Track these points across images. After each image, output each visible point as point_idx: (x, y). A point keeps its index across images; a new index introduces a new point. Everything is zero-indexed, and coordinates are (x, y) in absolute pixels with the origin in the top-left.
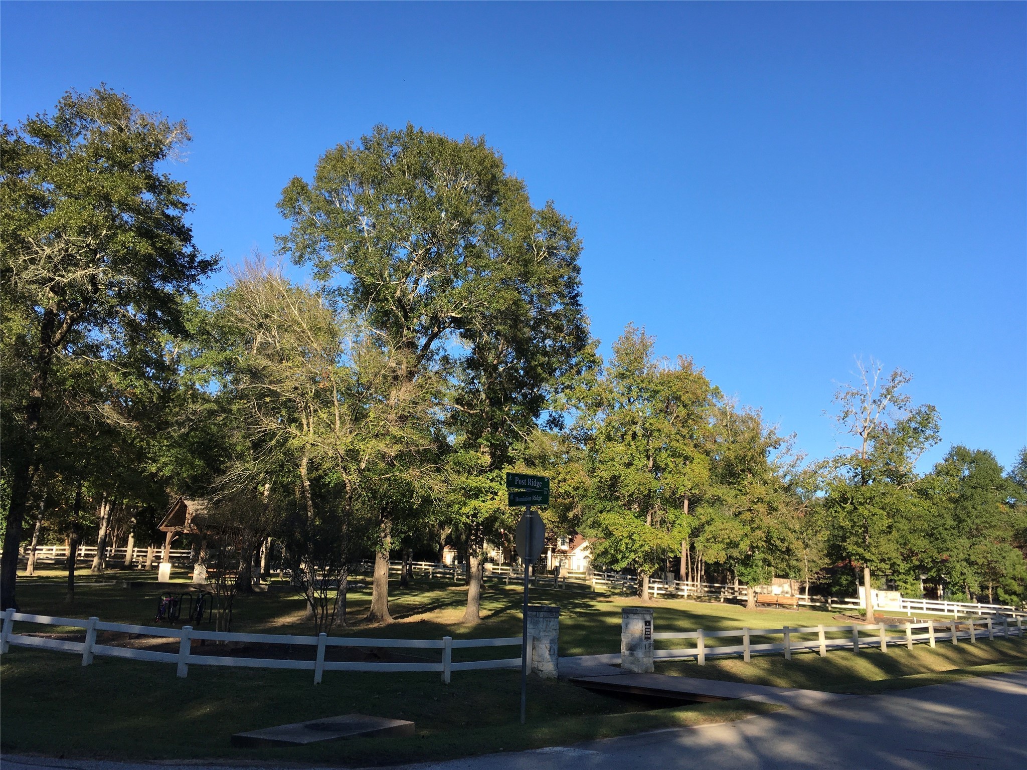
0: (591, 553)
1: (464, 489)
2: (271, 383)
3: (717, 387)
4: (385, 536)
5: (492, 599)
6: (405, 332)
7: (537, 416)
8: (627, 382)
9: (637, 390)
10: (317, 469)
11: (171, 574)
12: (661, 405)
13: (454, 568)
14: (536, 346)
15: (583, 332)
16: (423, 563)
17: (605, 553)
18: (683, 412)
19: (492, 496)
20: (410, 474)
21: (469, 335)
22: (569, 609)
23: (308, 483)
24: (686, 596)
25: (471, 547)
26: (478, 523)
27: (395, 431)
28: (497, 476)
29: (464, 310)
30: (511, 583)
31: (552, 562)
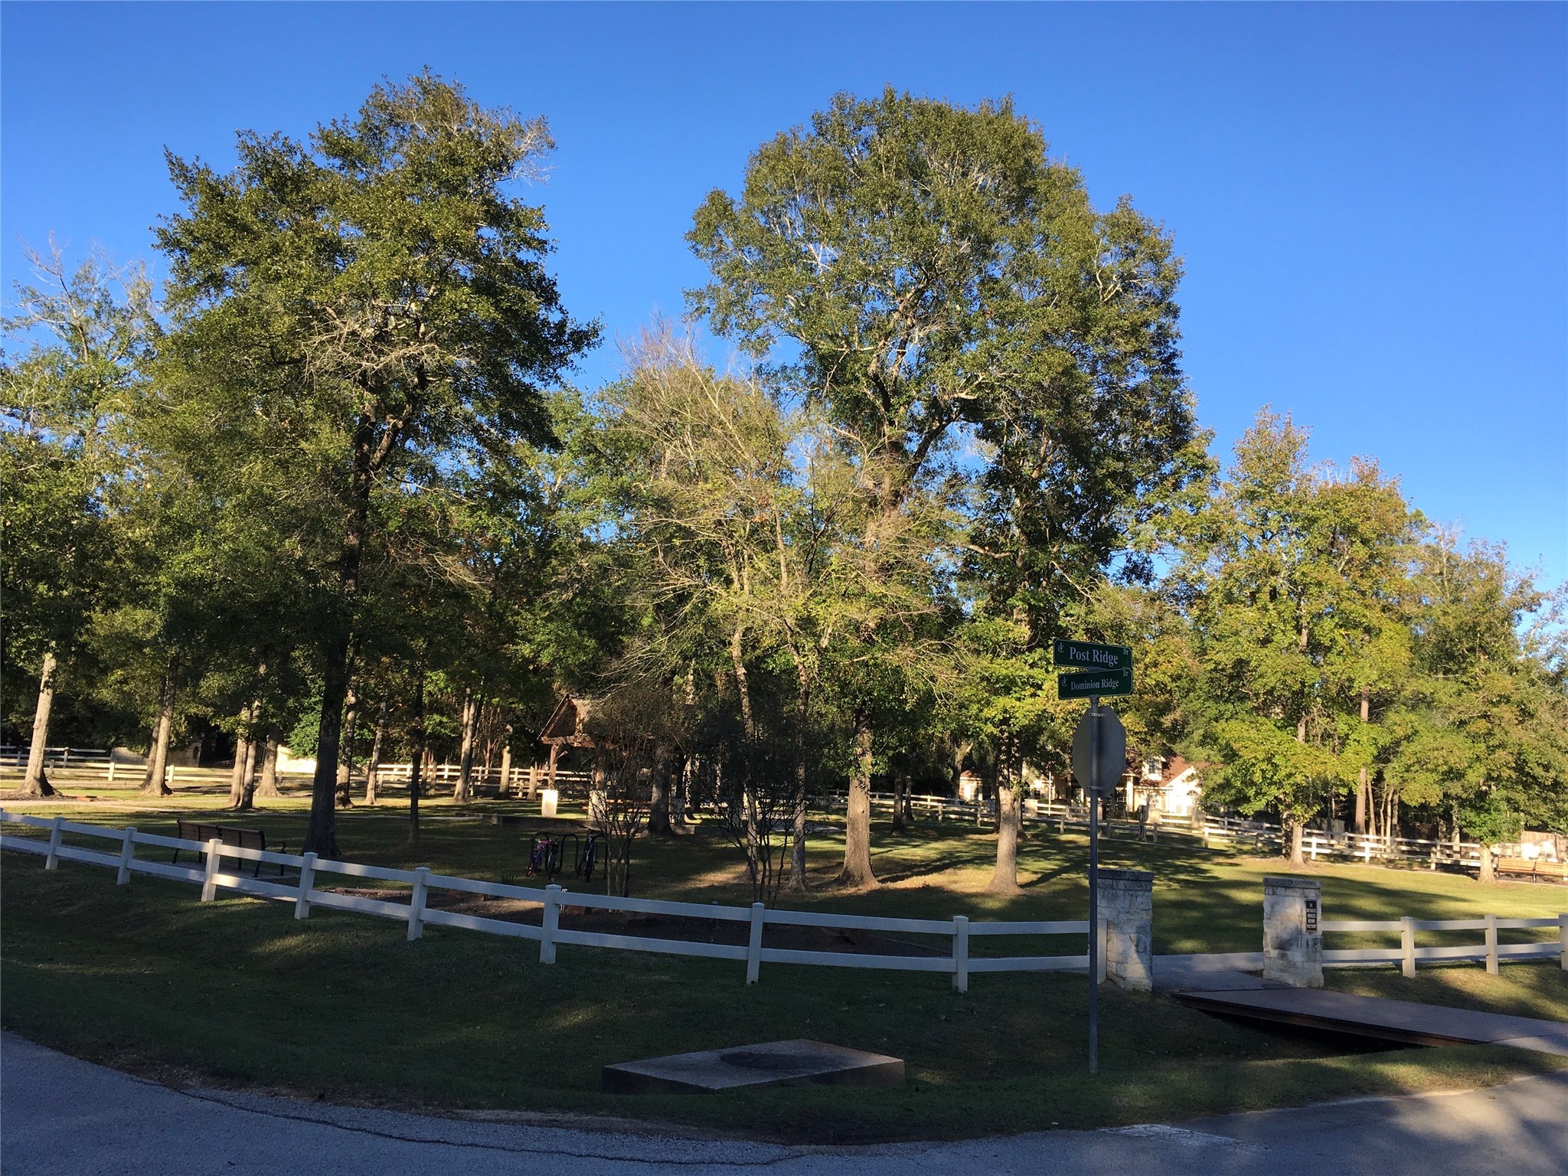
0: (1201, 785)
1: (988, 680)
2: (680, 515)
3: (1418, 511)
4: (863, 754)
5: (1036, 855)
6: (886, 429)
7: (1106, 562)
8: (1260, 505)
9: (1278, 517)
10: (754, 648)
11: (559, 805)
12: (1321, 543)
13: (976, 805)
14: (1104, 445)
15: (1184, 419)
16: (929, 797)
17: (1226, 785)
18: (1361, 552)
19: (1032, 690)
20: (900, 656)
21: (991, 433)
22: (1166, 875)
23: (744, 671)
24: (1367, 859)
25: (1001, 771)
26: (1011, 733)
27: (875, 587)
28: (1040, 659)
29: (980, 387)
30: (1067, 831)
31: (1134, 799)
